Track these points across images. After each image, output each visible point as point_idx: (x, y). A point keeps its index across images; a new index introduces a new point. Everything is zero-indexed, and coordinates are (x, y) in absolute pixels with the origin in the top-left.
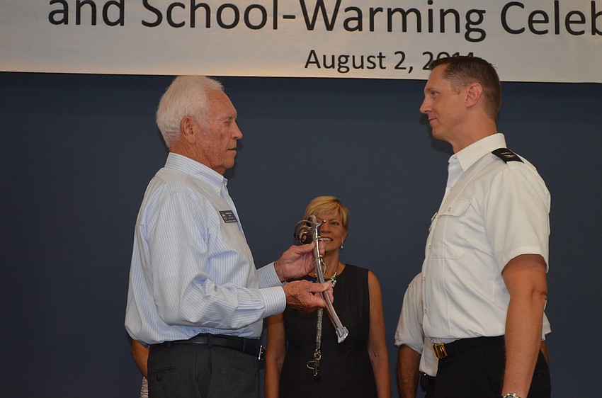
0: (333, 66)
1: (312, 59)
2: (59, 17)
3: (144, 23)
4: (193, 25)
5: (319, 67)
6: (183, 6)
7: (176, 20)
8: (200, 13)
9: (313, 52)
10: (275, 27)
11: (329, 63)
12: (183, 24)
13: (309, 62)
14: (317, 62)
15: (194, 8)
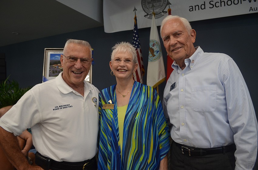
0: (256, 10)
1: (251, 9)
2: (191, 10)
3: (210, 8)
4: (221, 6)
5: (253, 11)
6: (218, 2)
7: (217, 6)
8: (223, 3)
9: (251, 7)
10: (241, 3)
11: (255, 9)
12: (219, 6)
13: (250, 10)
14: (252, 10)
15: (221, 2)
